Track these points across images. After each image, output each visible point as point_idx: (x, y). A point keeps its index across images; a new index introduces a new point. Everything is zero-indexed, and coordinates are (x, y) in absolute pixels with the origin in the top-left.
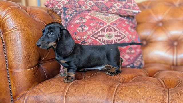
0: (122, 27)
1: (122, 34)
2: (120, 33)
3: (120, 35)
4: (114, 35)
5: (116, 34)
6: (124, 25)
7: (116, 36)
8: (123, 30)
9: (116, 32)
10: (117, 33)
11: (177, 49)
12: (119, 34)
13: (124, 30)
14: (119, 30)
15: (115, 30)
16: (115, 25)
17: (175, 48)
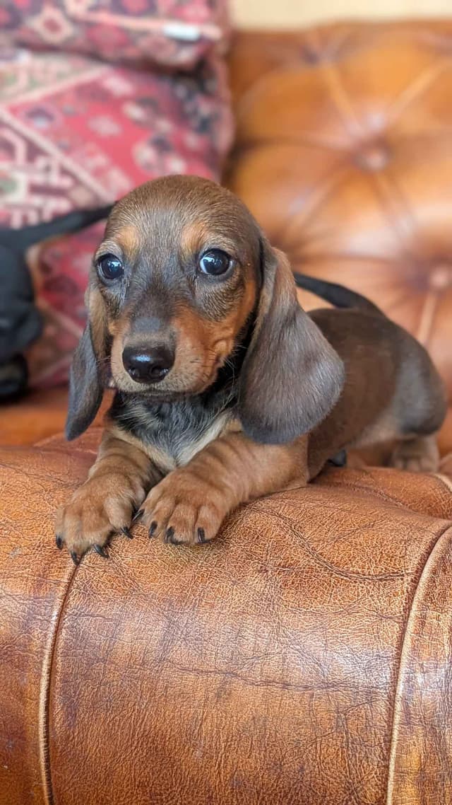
0: (90, 136)
1: (77, 182)
2: (64, 172)
3: (66, 182)
4: (22, 179)
5: (39, 179)
6: (106, 126)
7: (35, 189)
8: (91, 154)
9: (41, 162)
10: (47, 169)
11: (437, 311)
12: (55, 180)
13: (101, 160)
14: (67, 150)
15: (34, 152)
16: (42, 124)
17: (430, 304)
